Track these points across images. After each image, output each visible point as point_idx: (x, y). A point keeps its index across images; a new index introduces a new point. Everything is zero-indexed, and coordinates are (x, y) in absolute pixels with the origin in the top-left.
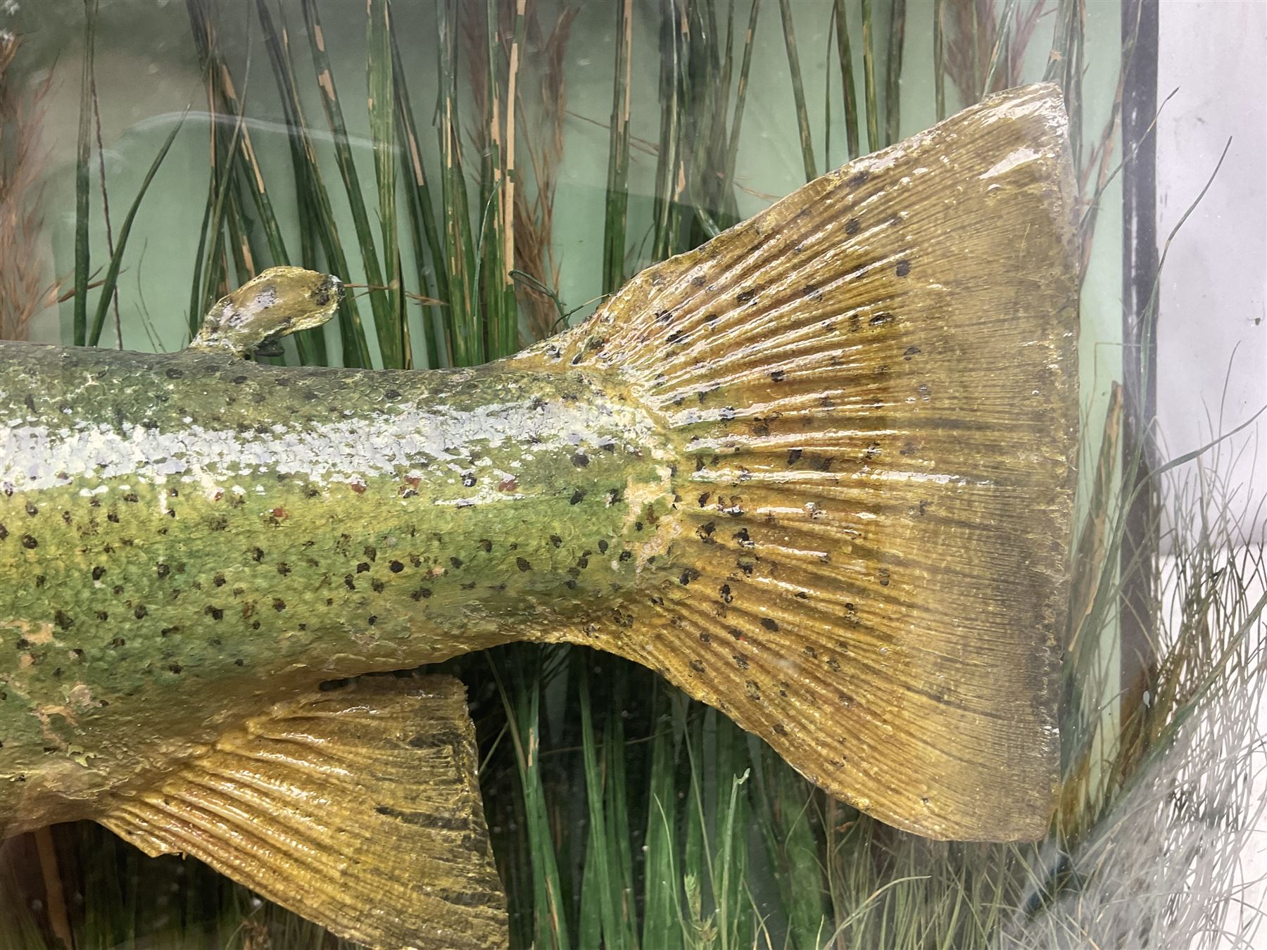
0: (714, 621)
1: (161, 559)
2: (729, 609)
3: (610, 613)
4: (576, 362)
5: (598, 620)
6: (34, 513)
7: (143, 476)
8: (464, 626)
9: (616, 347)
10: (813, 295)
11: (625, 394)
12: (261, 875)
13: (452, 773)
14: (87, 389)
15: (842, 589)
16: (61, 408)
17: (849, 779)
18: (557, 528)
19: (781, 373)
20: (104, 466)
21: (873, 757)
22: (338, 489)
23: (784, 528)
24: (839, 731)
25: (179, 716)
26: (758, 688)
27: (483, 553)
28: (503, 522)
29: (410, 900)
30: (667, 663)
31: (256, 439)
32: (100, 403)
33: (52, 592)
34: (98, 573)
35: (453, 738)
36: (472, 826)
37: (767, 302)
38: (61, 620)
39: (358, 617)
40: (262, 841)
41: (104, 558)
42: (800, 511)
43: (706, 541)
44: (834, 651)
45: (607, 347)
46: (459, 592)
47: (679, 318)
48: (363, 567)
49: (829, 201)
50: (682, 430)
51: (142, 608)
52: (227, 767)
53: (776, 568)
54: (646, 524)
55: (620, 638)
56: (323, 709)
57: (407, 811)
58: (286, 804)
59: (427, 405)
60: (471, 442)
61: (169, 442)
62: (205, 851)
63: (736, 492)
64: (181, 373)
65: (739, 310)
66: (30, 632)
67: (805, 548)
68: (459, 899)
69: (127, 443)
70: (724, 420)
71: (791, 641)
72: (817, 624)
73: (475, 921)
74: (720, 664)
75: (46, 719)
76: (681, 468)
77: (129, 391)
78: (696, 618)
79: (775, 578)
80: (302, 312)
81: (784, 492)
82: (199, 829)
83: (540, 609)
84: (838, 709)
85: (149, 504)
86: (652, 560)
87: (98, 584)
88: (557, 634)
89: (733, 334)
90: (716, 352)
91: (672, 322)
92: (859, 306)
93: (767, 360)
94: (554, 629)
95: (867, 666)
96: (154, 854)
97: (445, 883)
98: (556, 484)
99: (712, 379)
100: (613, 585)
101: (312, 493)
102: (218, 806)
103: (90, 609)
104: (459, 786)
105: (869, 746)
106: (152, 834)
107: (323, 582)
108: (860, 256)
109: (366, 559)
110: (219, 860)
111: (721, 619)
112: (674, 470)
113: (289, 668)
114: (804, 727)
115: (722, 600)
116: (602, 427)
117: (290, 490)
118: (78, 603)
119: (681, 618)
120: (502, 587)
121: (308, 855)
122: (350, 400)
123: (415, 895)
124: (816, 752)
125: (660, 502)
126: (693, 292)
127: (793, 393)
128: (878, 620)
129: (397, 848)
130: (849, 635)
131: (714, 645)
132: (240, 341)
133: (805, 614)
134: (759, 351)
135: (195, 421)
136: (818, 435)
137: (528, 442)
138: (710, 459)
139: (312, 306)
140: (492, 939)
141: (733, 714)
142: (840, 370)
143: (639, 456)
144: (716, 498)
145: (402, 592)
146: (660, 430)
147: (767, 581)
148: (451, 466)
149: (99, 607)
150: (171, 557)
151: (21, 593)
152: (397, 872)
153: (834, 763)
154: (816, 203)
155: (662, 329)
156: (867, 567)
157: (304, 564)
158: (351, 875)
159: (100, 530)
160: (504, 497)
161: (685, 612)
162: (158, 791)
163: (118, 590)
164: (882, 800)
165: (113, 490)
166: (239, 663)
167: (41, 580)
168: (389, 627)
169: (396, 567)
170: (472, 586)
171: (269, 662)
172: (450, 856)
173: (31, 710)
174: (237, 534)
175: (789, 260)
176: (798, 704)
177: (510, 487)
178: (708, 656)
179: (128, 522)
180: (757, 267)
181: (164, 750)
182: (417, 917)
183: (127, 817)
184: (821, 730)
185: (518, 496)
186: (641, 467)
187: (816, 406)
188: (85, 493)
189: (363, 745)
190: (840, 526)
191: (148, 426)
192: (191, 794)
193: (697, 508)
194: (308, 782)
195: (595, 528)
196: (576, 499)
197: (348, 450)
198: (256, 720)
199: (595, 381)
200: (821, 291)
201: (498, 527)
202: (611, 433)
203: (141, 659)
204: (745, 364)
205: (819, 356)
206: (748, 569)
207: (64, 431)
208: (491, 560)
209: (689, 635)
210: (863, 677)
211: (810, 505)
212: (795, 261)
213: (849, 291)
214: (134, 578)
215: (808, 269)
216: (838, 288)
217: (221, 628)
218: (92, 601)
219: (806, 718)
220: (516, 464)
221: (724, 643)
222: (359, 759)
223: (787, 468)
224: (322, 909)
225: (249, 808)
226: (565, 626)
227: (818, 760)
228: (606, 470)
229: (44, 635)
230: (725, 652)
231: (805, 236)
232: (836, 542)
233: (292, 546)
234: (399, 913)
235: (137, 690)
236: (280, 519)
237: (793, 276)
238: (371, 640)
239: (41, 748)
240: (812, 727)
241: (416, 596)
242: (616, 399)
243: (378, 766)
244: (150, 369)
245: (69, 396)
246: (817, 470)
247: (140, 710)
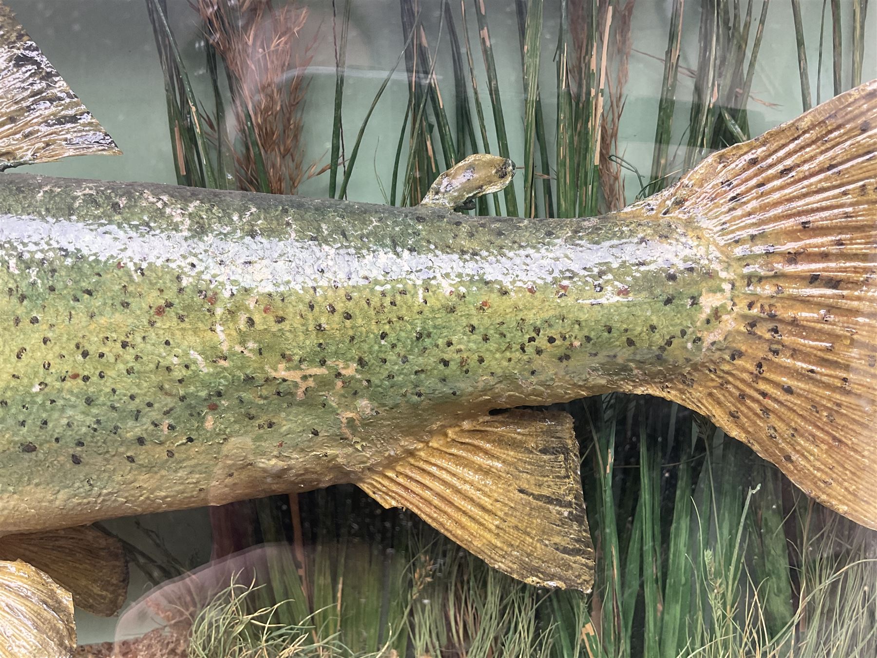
0: (749, 386)
1: (418, 329)
2: (760, 378)
3: (680, 377)
4: (665, 214)
5: (671, 381)
6: (350, 299)
7: (409, 279)
8: (586, 380)
9: (692, 204)
10: (835, 170)
11: (700, 234)
12: (449, 524)
13: (563, 472)
14: (374, 227)
15: (841, 368)
16: (361, 238)
17: (834, 493)
18: (655, 320)
19: (809, 222)
20: (388, 273)
21: (852, 479)
22: (520, 291)
23: (804, 327)
24: (830, 461)
25: (414, 423)
26: (776, 431)
27: (606, 334)
28: (619, 315)
29: (535, 548)
30: (714, 411)
31: (471, 259)
32: (382, 236)
33: (358, 345)
34: (384, 336)
35: (565, 451)
36: (574, 506)
37: (801, 175)
38: (361, 362)
39: (525, 370)
40: (451, 503)
41: (387, 327)
42: (816, 315)
43: (750, 333)
44: (831, 409)
45: (687, 204)
46: (587, 358)
47: (737, 186)
48: (532, 339)
49: (849, 109)
50: (739, 259)
51: (405, 357)
52: (433, 457)
53: (795, 353)
54: (713, 320)
55: (684, 393)
56: (490, 426)
57: (536, 493)
58: (466, 482)
59: (570, 241)
60: (600, 264)
61: (423, 260)
62: (417, 507)
63: (773, 301)
64: (424, 219)
65: (781, 180)
66: (343, 368)
67: (816, 340)
68: (565, 551)
69: (399, 260)
70: (768, 253)
71: (802, 401)
72: (821, 391)
73: (574, 565)
74: (750, 414)
75: (344, 421)
76: (737, 284)
77: (397, 229)
78: (738, 383)
79: (794, 359)
80: (490, 183)
81: (806, 302)
82: (415, 493)
83: (635, 372)
84: (831, 447)
85: (413, 296)
86: (713, 343)
87: (383, 342)
88: (642, 389)
89: (776, 196)
90: (763, 208)
91: (733, 188)
92: (867, 178)
93: (799, 214)
94: (641, 385)
95: (854, 420)
96: (387, 507)
97: (557, 539)
98: (655, 292)
99: (760, 226)
100: (686, 359)
101: (503, 292)
102: (427, 481)
103: (377, 356)
104: (567, 480)
105: (851, 471)
106: (387, 494)
107: (508, 347)
108: (870, 145)
109: (534, 335)
110: (426, 514)
111: (755, 385)
112: (733, 285)
113: (481, 399)
114: (806, 458)
115: (756, 372)
116: (686, 256)
117: (492, 291)
118: (371, 353)
119: (728, 382)
120: (615, 356)
121: (478, 514)
122: (524, 236)
123: (538, 545)
124: (813, 474)
125: (723, 306)
126: (748, 168)
127: (815, 236)
128: (865, 389)
129: (529, 515)
130: (843, 399)
131: (748, 401)
132: (452, 200)
133: (813, 384)
134: (794, 208)
135: (436, 247)
136: (832, 265)
137: (637, 265)
138: (756, 279)
139: (496, 179)
140: (583, 577)
141: (756, 447)
142: (850, 222)
143: (710, 275)
144: (759, 305)
145: (553, 356)
146: (725, 259)
147: (789, 361)
148: (588, 279)
149: (382, 356)
150: (424, 328)
151: (341, 345)
152: (528, 529)
153: (825, 482)
154: (841, 109)
155: (725, 192)
156: (860, 354)
157: (497, 336)
158: (501, 529)
159: (386, 310)
160: (619, 298)
161: (730, 379)
162: (393, 469)
163: (394, 346)
164: (857, 508)
165: (393, 287)
166: (454, 394)
167: (352, 338)
168: (542, 378)
169: (551, 340)
170: (596, 355)
171: (471, 394)
172: (560, 524)
173: (338, 414)
174: (461, 316)
175: (819, 147)
176: (802, 442)
177: (624, 292)
178: (743, 408)
179: (401, 306)
180: (795, 152)
181: (402, 443)
182: (539, 559)
183: (375, 483)
184: (818, 460)
185: (630, 299)
186: (711, 283)
187: (832, 245)
188: (378, 288)
189: (512, 450)
190: (843, 326)
191: (411, 250)
192: (412, 472)
193: (746, 311)
194: (480, 469)
195: (679, 322)
196: (668, 301)
197: (525, 267)
198: (453, 429)
199: (679, 226)
200: (840, 168)
201: (616, 318)
202: (692, 260)
203: (401, 387)
204: (783, 216)
205: (836, 211)
206: (776, 352)
207: (364, 252)
208: (610, 339)
209: (731, 394)
210: (851, 426)
211: (822, 312)
212: (823, 148)
213: (861, 168)
214: (403, 339)
215: (831, 153)
216: (853, 166)
217: (447, 372)
218: (380, 351)
219: (808, 452)
220: (629, 279)
221: (754, 400)
222: (510, 458)
223: (808, 287)
224: (483, 548)
225: (444, 483)
226: (649, 384)
227: (815, 481)
228: (689, 284)
229: (350, 370)
230: (755, 406)
231: (831, 132)
232: (838, 337)
233: (492, 324)
234: (529, 555)
235: (397, 406)
236: (485, 308)
237: (821, 158)
238: (530, 384)
239: (339, 438)
240: (812, 458)
241: (560, 359)
242: (695, 238)
243: (520, 463)
244: (406, 216)
245: (365, 231)
246: (830, 288)
247: (395, 419)
